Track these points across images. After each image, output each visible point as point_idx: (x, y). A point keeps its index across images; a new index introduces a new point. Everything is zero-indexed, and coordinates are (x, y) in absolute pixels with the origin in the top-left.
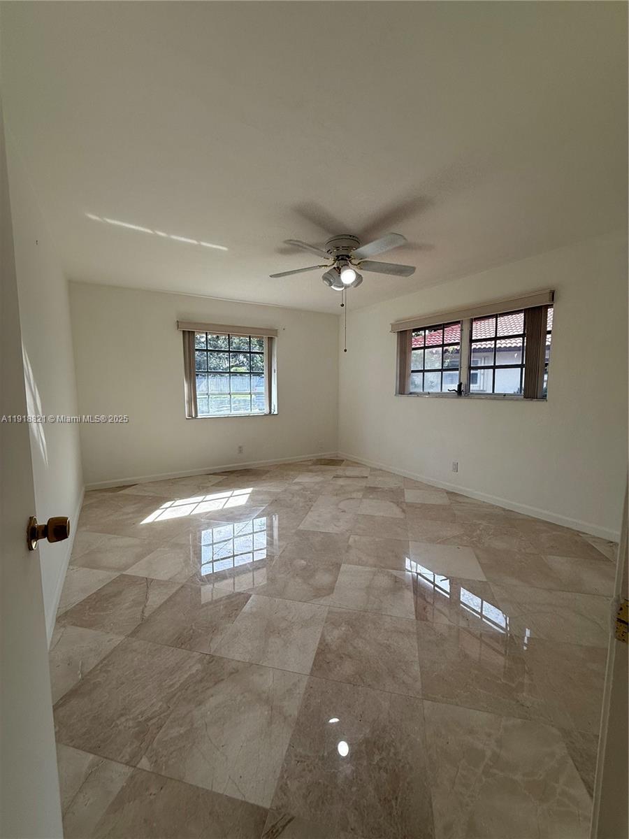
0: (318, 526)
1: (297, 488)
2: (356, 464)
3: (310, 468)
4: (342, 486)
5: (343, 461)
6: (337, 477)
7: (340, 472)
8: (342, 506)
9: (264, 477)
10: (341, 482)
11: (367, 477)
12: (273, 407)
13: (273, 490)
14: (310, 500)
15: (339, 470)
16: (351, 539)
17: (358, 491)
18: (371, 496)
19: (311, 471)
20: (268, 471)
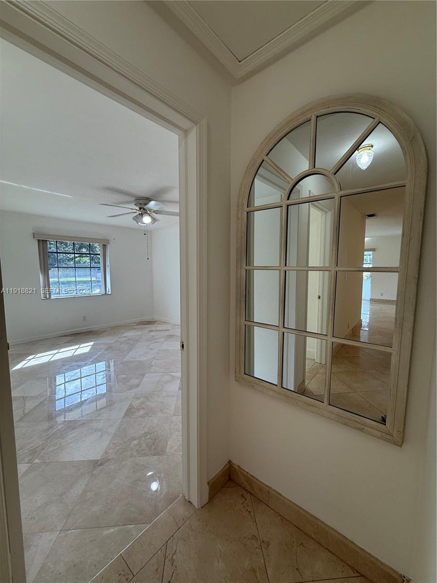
0: (135, 358)
1: (123, 339)
2: (165, 323)
3: (134, 327)
4: (153, 336)
5: (156, 321)
6: (151, 331)
7: (152, 329)
8: (151, 347)
9: (102, 335)
10: (153, 334)
11: (169, 330)
12: (107, 290)
13: (108, 342)
14: (132, 345)
15: (153, 327)
16: (153, 362)
17: (163, 338)
18: (169, 340)
19: (135, 329)
20: (105, 331)
